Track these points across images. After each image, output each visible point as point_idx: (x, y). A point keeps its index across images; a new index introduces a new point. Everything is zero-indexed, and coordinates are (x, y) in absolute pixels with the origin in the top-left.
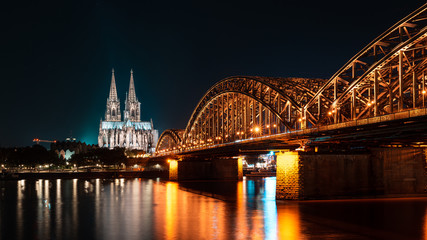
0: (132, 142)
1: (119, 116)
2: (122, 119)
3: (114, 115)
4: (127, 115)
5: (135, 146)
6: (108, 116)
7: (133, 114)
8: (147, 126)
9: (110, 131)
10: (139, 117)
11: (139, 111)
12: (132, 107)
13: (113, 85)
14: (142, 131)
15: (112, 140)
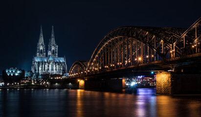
0: (52, 70)
1: (45, 54)
2: (47, 56)
3: (41, 53)
4: (50, 53)
5: (55, 72)
6: (38, 54)
7: (53, 53)
8: (62, 60)
9: (39, 63)
10: (57, 54)
11: (57, 51)
12: (53, 48)
13: (42, 35)
14: (59, 63)
15: (40, 69)
